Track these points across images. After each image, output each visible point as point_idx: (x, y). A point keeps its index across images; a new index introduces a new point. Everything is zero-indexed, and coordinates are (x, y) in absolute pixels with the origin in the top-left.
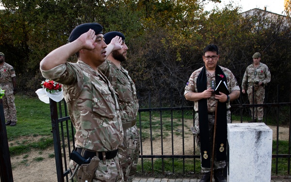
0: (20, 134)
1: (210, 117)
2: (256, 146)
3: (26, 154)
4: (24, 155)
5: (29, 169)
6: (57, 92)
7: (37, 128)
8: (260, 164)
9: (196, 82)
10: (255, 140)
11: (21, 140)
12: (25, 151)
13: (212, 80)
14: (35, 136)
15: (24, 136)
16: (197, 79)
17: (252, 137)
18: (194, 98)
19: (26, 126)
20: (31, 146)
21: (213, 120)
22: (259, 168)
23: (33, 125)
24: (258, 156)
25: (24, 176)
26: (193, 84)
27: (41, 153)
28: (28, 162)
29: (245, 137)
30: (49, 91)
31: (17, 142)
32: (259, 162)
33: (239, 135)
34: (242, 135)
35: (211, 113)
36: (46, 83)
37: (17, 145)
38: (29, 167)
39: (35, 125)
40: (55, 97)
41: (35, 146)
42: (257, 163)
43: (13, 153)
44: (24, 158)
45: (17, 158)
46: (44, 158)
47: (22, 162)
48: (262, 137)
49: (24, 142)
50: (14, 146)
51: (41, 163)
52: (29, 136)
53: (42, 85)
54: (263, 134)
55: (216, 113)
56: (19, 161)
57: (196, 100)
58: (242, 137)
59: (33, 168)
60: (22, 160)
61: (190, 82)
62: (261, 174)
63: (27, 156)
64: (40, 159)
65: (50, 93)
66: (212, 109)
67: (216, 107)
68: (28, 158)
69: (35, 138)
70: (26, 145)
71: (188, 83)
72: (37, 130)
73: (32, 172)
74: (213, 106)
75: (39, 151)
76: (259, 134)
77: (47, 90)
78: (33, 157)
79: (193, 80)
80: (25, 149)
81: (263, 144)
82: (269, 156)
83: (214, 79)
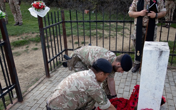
0: (23, 32)
1: (143, 29)
2: (158, 60)
3: (27, 46)
4: (26, 46)
5: (29, 55)
6: (42, 10)
7: (34, 28)
8: (160, 71)
9: (137, 5)
10: (159, 56)
11: (24, 36)
12: (26, 43)
13: (147, 4)
14: (33, 33)
15: (26, 33)
16: (138, 3)
17: (157, 54)
18: (134, 16)
19: (27, 26)
20: (31, 40)
21: (145, 32)
22: (159, 73)
23: (32, 26)
24: (159, 66)
25: (26, 60)
26: (135, 6)
27: (36, 45)
28: (29, 51)
29: (152, 54)
30: (37, 10)
31: (22, 37)
32: (159, 69)
33: (149, 53)
34: (150, 52)
35: (144, 27)
36: (34, 4)
37: (22, 39)
38: (29, 54)
39: (33, 26)
40: (40, 14)
41: (33, 40)
42: (158, 70)
43: (19, 45)
44: (26, 48)
45: (22, 48)
46: (39, 48)
47: (25, 51)
48: (163, 55)
49: (26, 38)
50: (20, 40)
51: (37, 51)
52: (29, 33)
53: (32, 5)
54: (163, 52)
55: (147, 27)
56: (23, 50)
57: (136, 17)
58: (151, 53)
59: (32, 55)
60: (25, 49)
61: (133, 4)
62: (160, 76)
63: (28, 47)
64: (36, 49)
65: (38, 11)
66: (145, 25)
67: (148, 23)
68: (29, 48)
69: (33, 35)
70: (27, 39)
71: (131, 5)
72: (34, 29)
73: (31, 57)
74: (146, 22)
75: (35, 44)
76: (161, 52)
77: (35, 9)
78: (32, 47)
79: (135, 3)
80: (26, 42)
81: (163, 59)
82: (165, 66)
83: (149, 3)
